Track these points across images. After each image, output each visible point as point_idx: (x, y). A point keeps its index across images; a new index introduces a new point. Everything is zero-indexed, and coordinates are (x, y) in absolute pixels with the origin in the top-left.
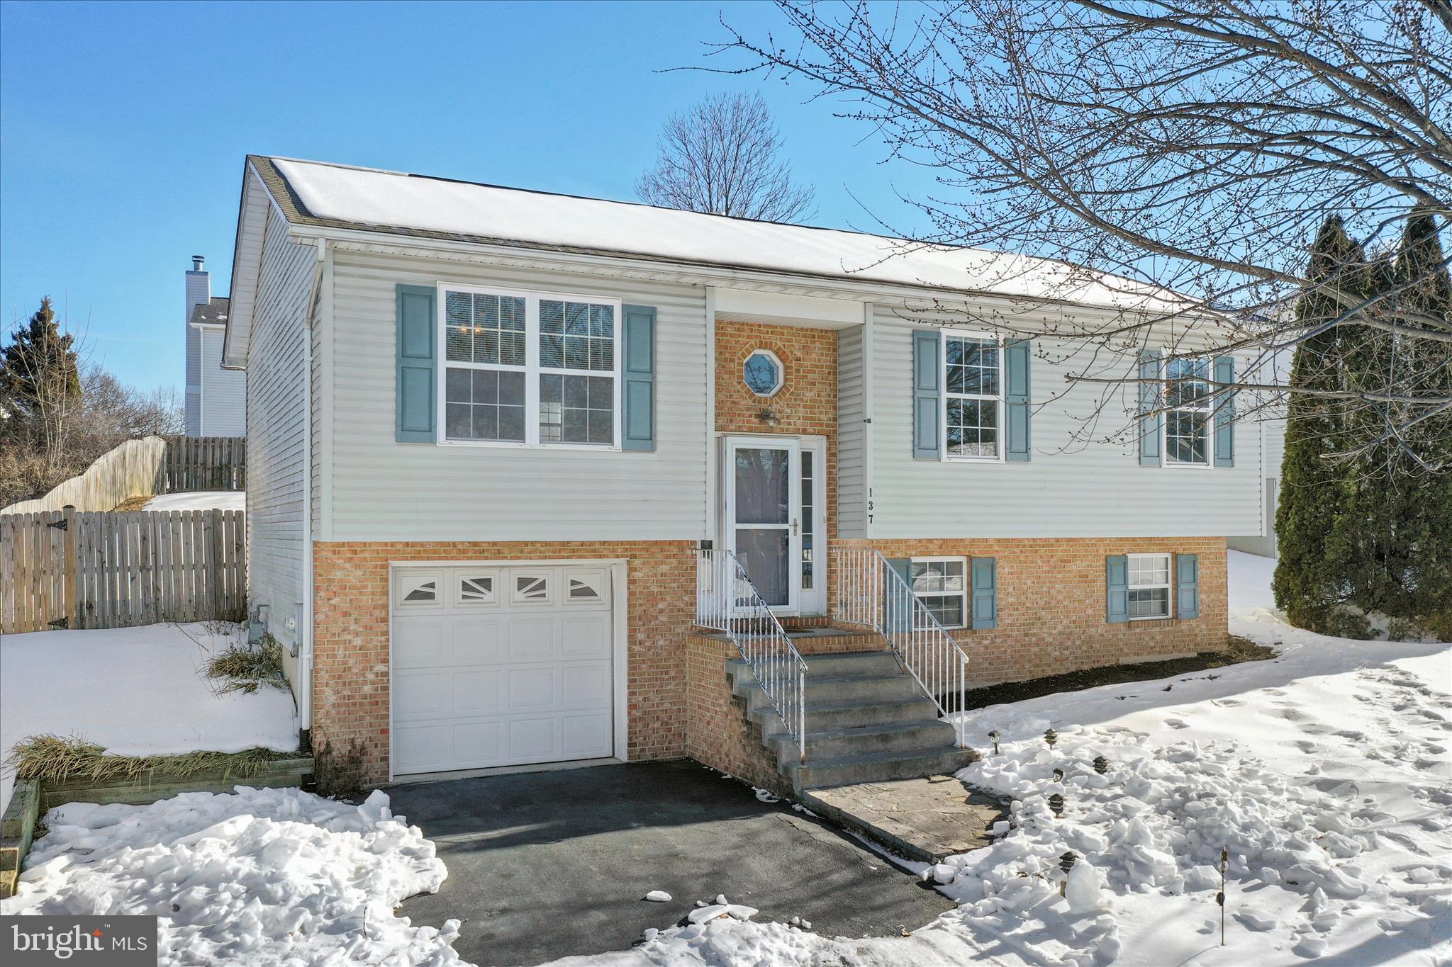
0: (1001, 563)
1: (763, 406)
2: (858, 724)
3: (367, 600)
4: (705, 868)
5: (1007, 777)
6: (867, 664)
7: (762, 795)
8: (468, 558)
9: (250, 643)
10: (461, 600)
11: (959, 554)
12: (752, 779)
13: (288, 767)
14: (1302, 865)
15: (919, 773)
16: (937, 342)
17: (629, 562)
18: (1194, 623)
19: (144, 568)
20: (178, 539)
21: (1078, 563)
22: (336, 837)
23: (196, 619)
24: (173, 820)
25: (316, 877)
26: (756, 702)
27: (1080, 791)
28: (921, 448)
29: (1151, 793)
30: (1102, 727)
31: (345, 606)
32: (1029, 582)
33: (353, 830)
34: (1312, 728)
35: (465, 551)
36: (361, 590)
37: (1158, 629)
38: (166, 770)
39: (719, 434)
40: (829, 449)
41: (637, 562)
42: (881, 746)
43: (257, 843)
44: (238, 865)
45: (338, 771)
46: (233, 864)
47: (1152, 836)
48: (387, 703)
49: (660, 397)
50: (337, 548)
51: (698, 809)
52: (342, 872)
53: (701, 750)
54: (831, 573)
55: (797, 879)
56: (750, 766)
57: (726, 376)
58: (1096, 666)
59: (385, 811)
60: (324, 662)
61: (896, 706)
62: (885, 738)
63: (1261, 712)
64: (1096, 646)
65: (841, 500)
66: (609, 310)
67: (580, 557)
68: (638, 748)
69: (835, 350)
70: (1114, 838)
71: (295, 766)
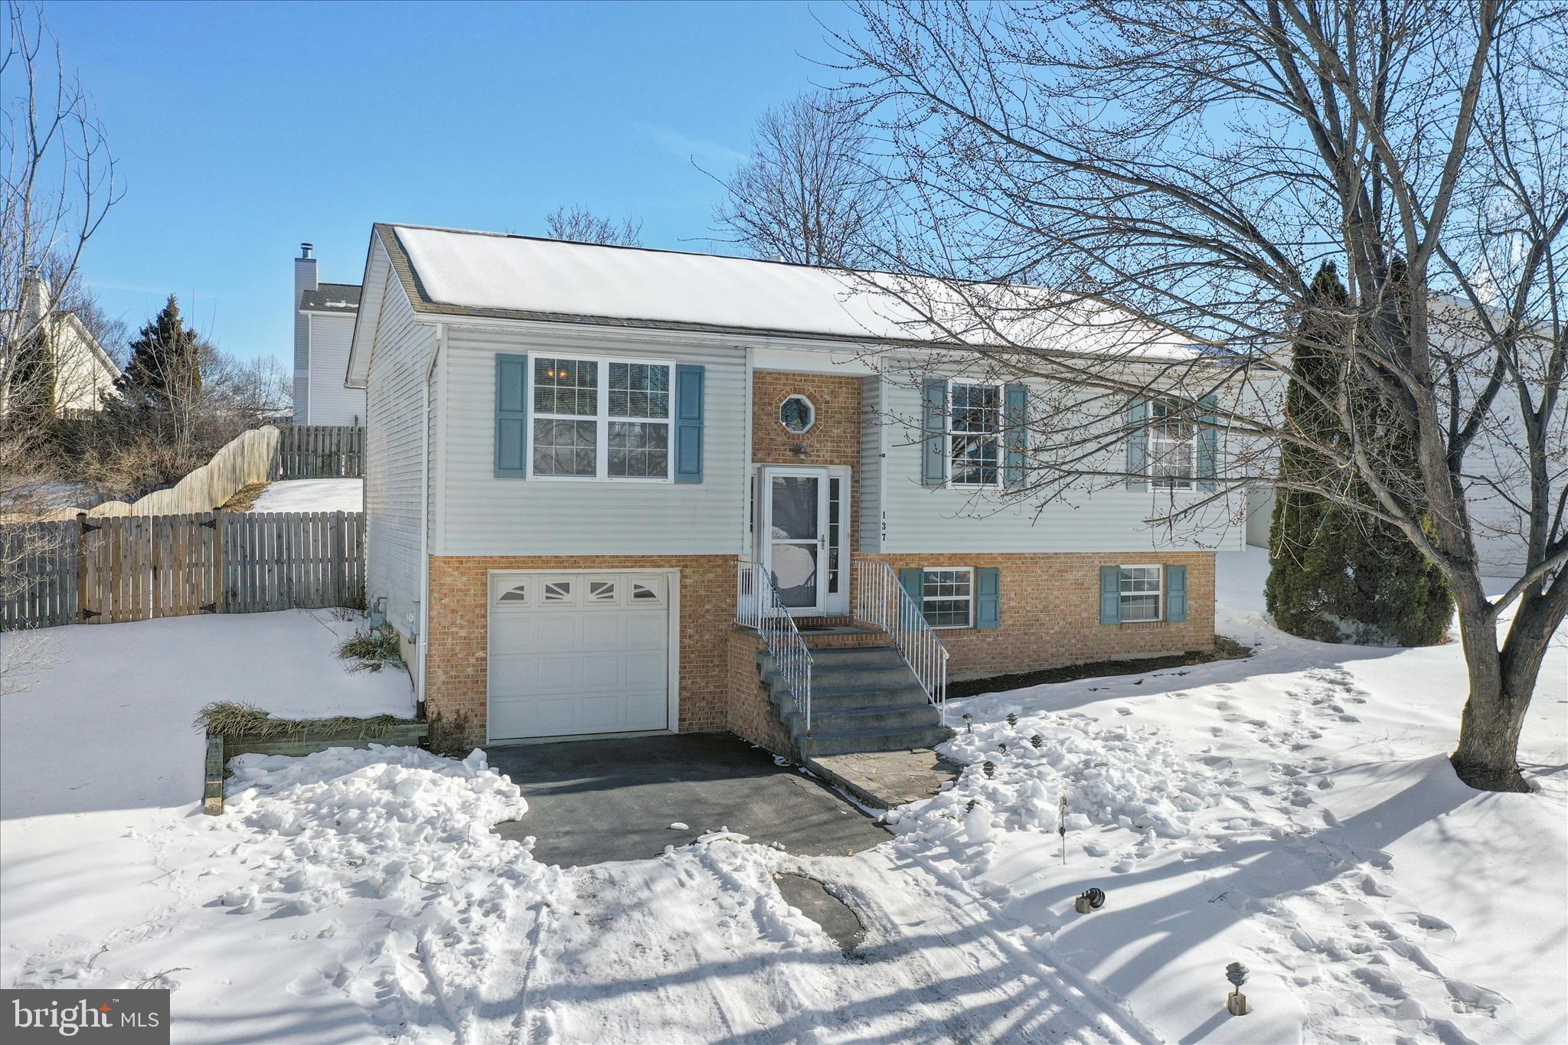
0: (1005, 572)
1: (796, 442)
2: (860, 706)
3: (470, 600)
4: (718, 810)
5: (966, 750)
6: (875, 657)
7: (779, 760)
8: (550, 568)
9: (372, 629)
10: (544, 600)
11: (966, 565)
12: (774, 748)
13: (408, 730)
14: (1148, 815)
15: (905, 746)
16: (945, 388)
17: (681, 571)
18: (1181, 625)
19: (279, 561)
20: (308, 536)
21: (1075, 573)
22: (448, 780)
23: (323, 605)
24: (326, 766)
25: (435, 805)
26: (777, 687)
27: (1015, 761)
28: (931, 479)
29: (1065, 762)
30: (1064, 713)
31: (453, 605)
32: (1029, 589)
33: (459, 776)
34: (1232, 718)
35: (548, 562)
36: (466, 592)
37: (1148, 631)
38: (316, 730)
39: (758, 465)
40: (853, 477)
41: (688, 571)
42: (876, 724)
43: (392, 781)
44: (379, 796)
45: (446, 734)
46: (376, 794)
47: (1045, 792)
48: (485, 681)
49: (707, 439)
50: (447, 560)
51: (726, 770)
52: (454, 803)
53: (737, 726)
54: (853, 580)
55: (785, 818)
56: (772, 738)
57: (765, 418)
58: (1089, 661)
59: (483, 764)
60: (437, 650)
61: (892, 692)
62: (879, 718)
63: (1200, 704)
64: (1090, 644)
65: (862, 520)
66: (665, 370)
67: (640, 567)
68: (687, 723)
69: (859, 394)
70: (1020, 793)
71: (414, 730)
